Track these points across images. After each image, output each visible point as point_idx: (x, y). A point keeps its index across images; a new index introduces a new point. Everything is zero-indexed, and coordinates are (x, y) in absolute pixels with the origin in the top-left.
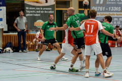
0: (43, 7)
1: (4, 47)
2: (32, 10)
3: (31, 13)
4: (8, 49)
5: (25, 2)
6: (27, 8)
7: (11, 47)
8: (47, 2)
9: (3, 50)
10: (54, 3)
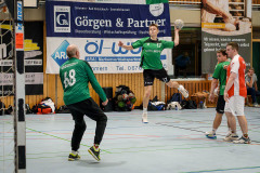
0: (232, 37)
1: (169, 101)
2: (214, 42)
3: (211, 47)
4: (174, 103)
5: (203, 30)
6: (206, 39)
7: (178, 101)
8: (238, 29)
9: (166, 106)
10: (250, 31)
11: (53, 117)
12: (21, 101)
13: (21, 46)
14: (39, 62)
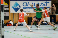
11: (12, 27)
12: (3, 21)
13: (3, 3)
14: (8, 9)
